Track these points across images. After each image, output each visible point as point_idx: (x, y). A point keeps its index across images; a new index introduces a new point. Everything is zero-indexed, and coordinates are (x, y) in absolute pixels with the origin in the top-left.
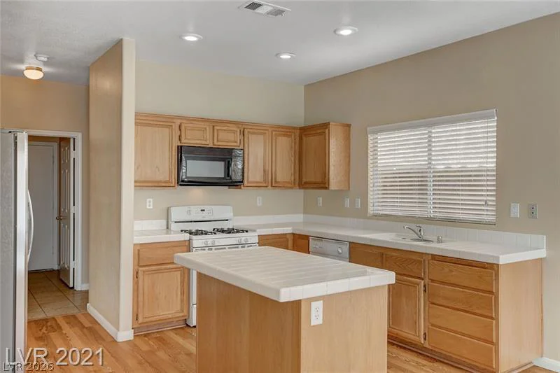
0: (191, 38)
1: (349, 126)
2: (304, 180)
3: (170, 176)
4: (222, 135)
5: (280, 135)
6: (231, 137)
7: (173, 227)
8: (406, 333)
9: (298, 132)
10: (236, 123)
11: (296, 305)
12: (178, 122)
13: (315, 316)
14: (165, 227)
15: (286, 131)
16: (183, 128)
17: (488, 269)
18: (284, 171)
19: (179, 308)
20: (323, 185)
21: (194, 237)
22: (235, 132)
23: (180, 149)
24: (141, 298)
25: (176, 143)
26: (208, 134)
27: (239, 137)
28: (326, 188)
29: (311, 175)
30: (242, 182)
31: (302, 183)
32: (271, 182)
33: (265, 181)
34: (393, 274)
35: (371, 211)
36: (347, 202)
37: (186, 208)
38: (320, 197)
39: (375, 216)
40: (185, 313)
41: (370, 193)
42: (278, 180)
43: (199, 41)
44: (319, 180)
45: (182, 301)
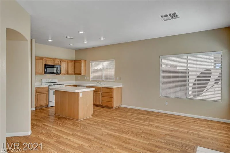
0: (50, 41)
1: (86, 60)
2: (75, 73)
3: (43, 72)
4: (55, 62)
5: (70, 62)
6: (57, 62)
7: (43, 84)
8: (98, 103)
9: (74, 61)
10: (59, 59)
11: (78, 93)
12: (45, 59)
13: (81, 95)
14: (40, 84)
15: (71, 61)
16: (46, 60)
17: (112, 89)
18: (71, 71)
19: (46, 103)
20: (80, 74)
21: (50, 86)
22: (59, 61)
23: (45, 65)
24: (37, 100)
25: (44, 64)
26: (52, 62)
27: (59, 62)
28: (81, 75)
29: (77, 72)
30: (60, 73)
31: (75, 74)
32: (68, 74)
33: (66, 73)
34: (94, 89)
35: (91, 80)
36: (86, 78)
37: (46, 80)
38: (79, 77)
39: (92, 81)
40: (48, 104)
41: (91, 76)
42: (69, 73)
43: (52, 41)
44: (79, 73)
45: (47, 101)
